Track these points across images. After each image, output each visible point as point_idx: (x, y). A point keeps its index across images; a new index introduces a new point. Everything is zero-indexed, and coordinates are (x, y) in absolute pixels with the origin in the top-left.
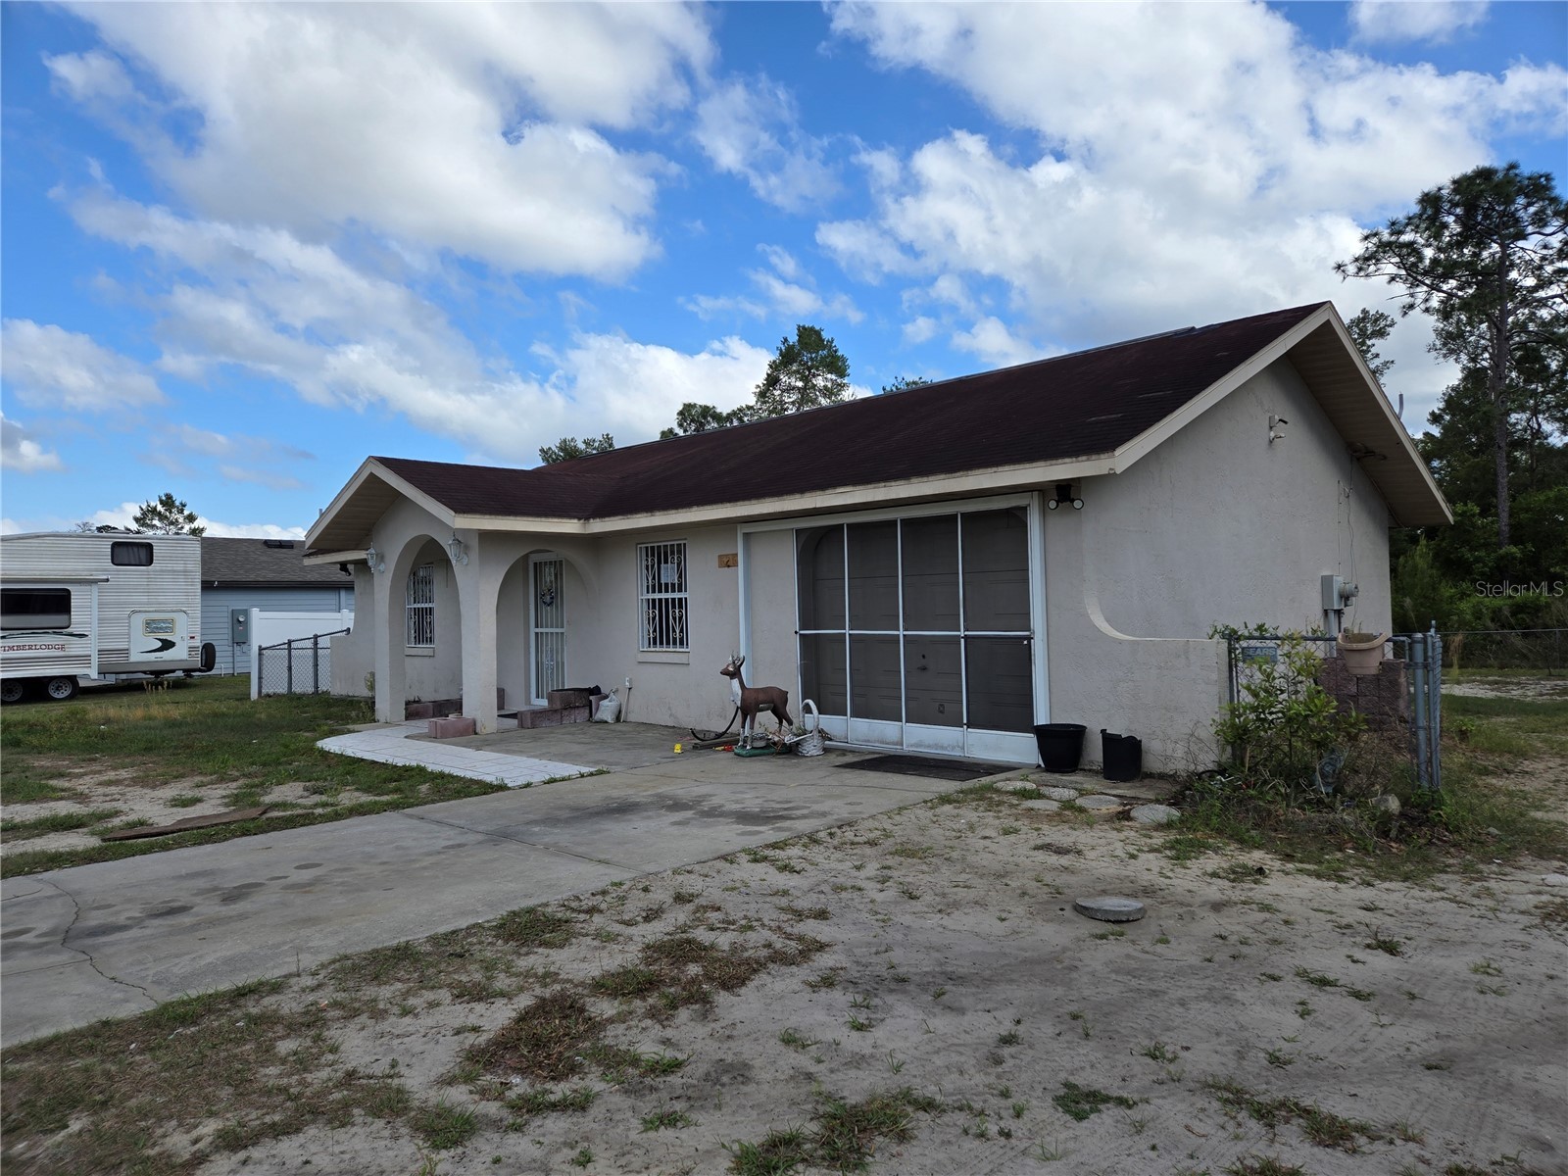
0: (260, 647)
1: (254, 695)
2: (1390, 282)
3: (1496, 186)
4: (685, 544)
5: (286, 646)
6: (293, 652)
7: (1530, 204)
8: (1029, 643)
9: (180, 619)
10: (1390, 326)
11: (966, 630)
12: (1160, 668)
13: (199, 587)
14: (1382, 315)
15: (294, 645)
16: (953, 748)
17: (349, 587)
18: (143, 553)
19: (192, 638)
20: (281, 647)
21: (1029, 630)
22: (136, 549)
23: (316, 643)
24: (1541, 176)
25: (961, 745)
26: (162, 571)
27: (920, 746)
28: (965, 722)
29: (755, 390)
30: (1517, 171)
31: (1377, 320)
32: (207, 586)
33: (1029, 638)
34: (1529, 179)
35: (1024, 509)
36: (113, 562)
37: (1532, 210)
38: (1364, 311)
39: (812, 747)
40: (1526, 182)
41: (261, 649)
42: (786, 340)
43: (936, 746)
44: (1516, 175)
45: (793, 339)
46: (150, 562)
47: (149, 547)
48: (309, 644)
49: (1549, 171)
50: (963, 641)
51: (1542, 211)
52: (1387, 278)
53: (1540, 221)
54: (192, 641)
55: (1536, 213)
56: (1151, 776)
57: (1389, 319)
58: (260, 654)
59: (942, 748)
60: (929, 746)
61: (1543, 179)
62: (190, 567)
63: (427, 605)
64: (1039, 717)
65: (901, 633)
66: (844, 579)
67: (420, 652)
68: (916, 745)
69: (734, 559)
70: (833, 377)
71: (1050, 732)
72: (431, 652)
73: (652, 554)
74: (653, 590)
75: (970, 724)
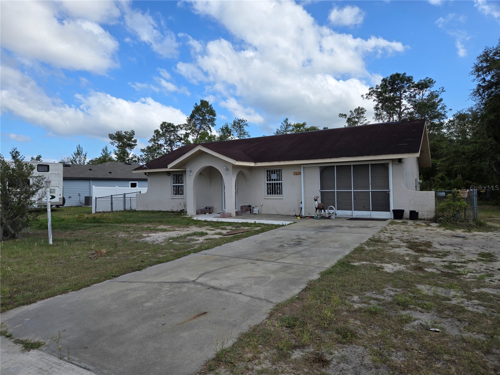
0: (96, 197)
1: (93, 211)
2: (373, 101)
3: (401, 78)
4: (281, 169)
5: (110, 197)
6: (113, 199)
7: (407, 84)
8: (389, 193)
9: (57, 189)
10: (365, 111)
11: (371, 191)
12: (421, 197)
13: (62, 179)
14: (363, 108)
15: (113, 197)
16: (367, 216)
17: (146, 180)
18: (46, 168)
19: (60, 195)
20: (108, 197)
21: (389, 189)
22: (44, 167)
23: (125, 196)
24: (410, 77)
25: (370, 215)
26: (52, 174)
27: (358, 216)
28: (371, 210)
29: (187, 119)
30: (405, 75)
31: (362, 109)
32: (65, 179)
33: (389, 191)
34: (408, 77)
35: (388, 164)
36: (38, 171)
37: (407, 85)
38: (359, 107)
39: (333, 217)
40: (407, 78)
41: (96, 198)
42: (196, 104)
43: (362, 216)
44: (405, 76)
45: (199, 104)
46: (48, 171)
47: (48, 166)
48: (122, 196)
49: (412, 76)
50: (371, 192)
51: (410, 85)
52: (373, 100)
53: (409, 88)
54: (60, 196)
55: (408, 86)
56: (419, 219)
57: (365, 109)
58: (96, 200)
59: (364, 216)
60: (360, 216)
61: (411, 78)
62: (60, 173)
63: (181, 184)
64: (392, 208)
65: (352, 190)
66: (335, 178)
67: (178, 198)
68: (357, 216)
69: (300, 173)
70: (211, 116)
71: (395, 211)
72: (183, 198)
73: (270, 171)
74: (270, 181)
75: (372, 211)
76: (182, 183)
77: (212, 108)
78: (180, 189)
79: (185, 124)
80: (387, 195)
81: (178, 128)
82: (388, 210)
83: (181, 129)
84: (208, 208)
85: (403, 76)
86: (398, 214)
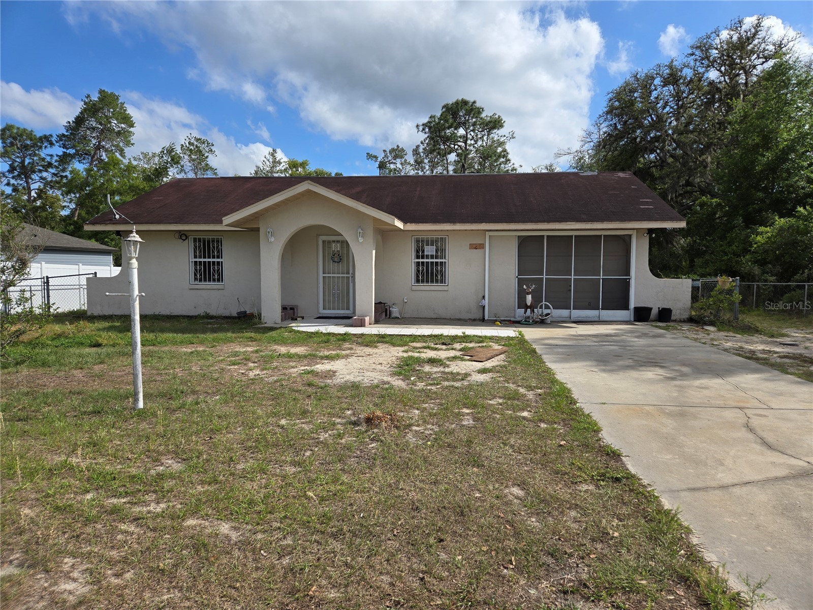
3: (468, 108)
8: (629, 281)
11: (603, 279)
16: (594, 317)
21: (630, 276)
24: (481, 108)
25: (598, 316)
27: (579, 317)
33: (629, 279)
34: (477, 108)
35: (630, 236)
42: (89, 96)
43: (586, 317)
59: (589, 317)
60: (583, 317)
63: (216, 260)
64: (632, 305)
65: (573, 277)
66: (543, 256)
67: (208, 287)
68: (577, 317)
69: (481, 246)
70: (123, 126)
71: (637, 309)
72: (222, 287)
73: (423, 241)
74: (423, 257)
75: (602, 309)
76: (218, 257)
77: (125, 110)
78: (214, 270)
79: (63, 135)
80: (626, 285)
81: (42, 142)
82: (626, 307)
83: (52, 144)
84: (289, 309)
85: (472, 105)
86: (642, 314)
